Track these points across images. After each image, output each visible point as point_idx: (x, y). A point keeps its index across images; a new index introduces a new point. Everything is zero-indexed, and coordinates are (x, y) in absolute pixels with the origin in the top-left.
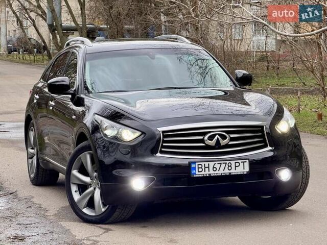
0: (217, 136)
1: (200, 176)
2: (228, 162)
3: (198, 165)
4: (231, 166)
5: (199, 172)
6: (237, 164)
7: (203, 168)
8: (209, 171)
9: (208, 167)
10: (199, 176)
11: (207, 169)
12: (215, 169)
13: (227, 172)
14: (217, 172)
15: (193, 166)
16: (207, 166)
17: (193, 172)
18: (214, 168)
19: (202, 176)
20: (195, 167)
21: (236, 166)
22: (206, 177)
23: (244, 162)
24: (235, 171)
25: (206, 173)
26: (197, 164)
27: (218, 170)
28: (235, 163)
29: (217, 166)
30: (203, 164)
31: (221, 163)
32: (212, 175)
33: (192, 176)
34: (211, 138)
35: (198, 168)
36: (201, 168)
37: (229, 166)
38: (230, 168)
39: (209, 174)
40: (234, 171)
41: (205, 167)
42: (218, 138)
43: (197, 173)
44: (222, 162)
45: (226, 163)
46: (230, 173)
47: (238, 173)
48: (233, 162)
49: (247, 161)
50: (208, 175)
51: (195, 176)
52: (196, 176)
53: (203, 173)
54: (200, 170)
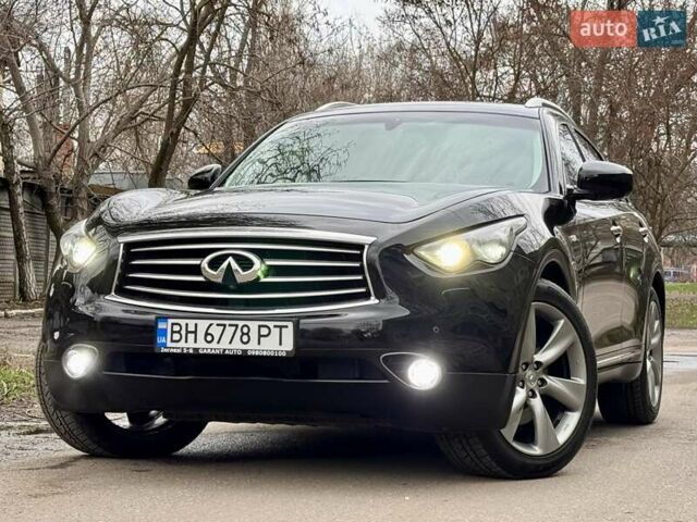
0: (230, 259)
1: (175, 351)
2: (241, 323)
3: (173, 324)
4: (247, 334)
5: (172, 341)
6: (264, 331)
7: (183, 332)
8: (195, 341)
9: (195, 332)
10: (172, 350)
11: (191, 336)
12: (209, 338)
13: (237, 347)
14: (214, 345)
15: (161, 326)
16: (191, 328)
17: (160, 340)
18: (207, 334)
19: (179, 351)
20: (166, 330)
21: (260, 336)
22: (189, 354)
23: (281, 327)
24: (258, 347)
25: (188, 345)
26: (170, 321)
27: (216, 339)
28: (260, 327)
29: (215, 331)
30: (183, 322)
31: (225, 326)
32: (201, 352)
33: (156, 351)
34: (214, 264)
35: (173, 332)
36: (179, 332)
37: (243, 334)
38: (245, 339)
39: (194, 349)
40: (254, 348)
41: (188, 332)
42: (229, 264)
43: (169, 344)
44: (227, 322)
45: (237, 326)
46: (245, 351)
47: (265, 353)
48: (254, 325)
49: (290, 325)
50: (191, 351)
51: (163, 350)
52: (166, 350)
53: (182, 344)
54: (176, 337)
